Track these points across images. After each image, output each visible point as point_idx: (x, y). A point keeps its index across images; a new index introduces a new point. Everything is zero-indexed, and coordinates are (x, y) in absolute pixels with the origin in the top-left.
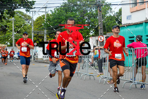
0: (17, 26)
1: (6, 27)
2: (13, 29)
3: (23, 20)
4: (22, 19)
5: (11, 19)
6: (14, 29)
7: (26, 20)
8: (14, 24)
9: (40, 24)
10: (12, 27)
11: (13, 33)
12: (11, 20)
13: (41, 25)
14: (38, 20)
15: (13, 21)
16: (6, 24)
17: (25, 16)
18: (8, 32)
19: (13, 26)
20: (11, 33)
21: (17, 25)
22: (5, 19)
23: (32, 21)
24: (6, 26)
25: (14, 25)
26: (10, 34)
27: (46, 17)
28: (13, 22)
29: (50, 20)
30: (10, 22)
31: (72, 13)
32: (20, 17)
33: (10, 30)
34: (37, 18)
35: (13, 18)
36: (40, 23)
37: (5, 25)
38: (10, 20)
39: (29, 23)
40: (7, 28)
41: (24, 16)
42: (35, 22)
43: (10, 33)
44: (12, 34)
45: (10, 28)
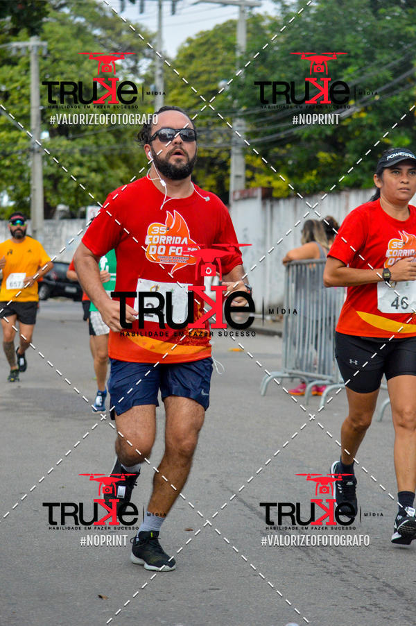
2: (35, 114)
3: (98, 50)
4: (88, 48)
5: (20, 44)
6: (43, 112)
7: (115, 51)
8: (43, 80)
9: (207, 82)
10: (28, 98)
11: (34, 138)
12: (18, 49)
13: (212, 87)
14: (190, 58)
15: (32, 59)
17: (112, 28)
19: (34, 89)
20: (24, 133)
23: (153, 59)
26: (14, 142)
27: (241, 39)
28: (34, 68)
29: (270, 59)
30: (12, 62)
31: (410, 10)
32: (80, 32)
33: (18, 118)
34: (190, 41)
35: (33, 42)
36: (204, 78)
38: (14, 53)
39: (134, 70)
41: (104, 27)
42: (175, 65)
43: (14, 134)
44: (28, 138)
45: (12, 104)
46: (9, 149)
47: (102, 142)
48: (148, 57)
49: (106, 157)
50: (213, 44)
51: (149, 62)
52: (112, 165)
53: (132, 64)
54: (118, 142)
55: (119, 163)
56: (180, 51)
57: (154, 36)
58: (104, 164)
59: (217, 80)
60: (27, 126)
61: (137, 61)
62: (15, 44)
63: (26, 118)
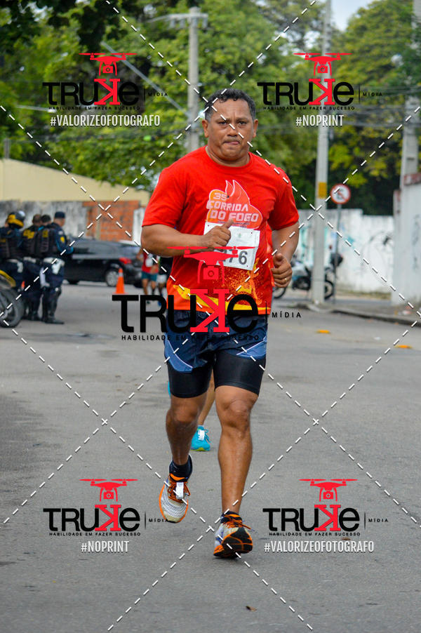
0: (217, 68)
1: (147, 74)
2: (193, 90)
3: (262, 22)
4: (251, 20)
5: (179, 17)
6: (201, 89)
7: (280, 23)
8: (202, 54)
9: (380, 56)
10: (186, 74)
11: (191, 116)
12: (177, 22)
13: (384, 62)
14: (361, 30)
15: (191, 33)
16: (142, 52)
18: (159, 106)
19: (193, 65)
20: (181, 111)
21: (219, 58)
22: (137, 17)
23: (321, 31)
24: (145, 65)
25: (202, 60)
26: (170, 121)
28: (193, 42)
30: (170, 36)
33: (175, 96)
34: (361, 12)
35: (193, 13)
36: (376, 52)
37: (137, 58)
38: (172, 25)
39: (300, 44)
40: (150, 81)
42: (344, 40)
43: (170, 113)
44: (184, 117)
45: (169, 80)
46: (164, 129)
47: (264, 121)
48: (315, 29)
49: (268, 138)
50: (387, 15)
51: (317, 35)
52: (273, 146)
53: (298, 37)
54: (280, 121)
55: (282, 144)
56: (350, 24)
57: (322, 7)
58: (266, 145)
59: (390, 54)
60: (184, 104)
61: (303, 34)
62: (173, 16)
63: (184, 95)
